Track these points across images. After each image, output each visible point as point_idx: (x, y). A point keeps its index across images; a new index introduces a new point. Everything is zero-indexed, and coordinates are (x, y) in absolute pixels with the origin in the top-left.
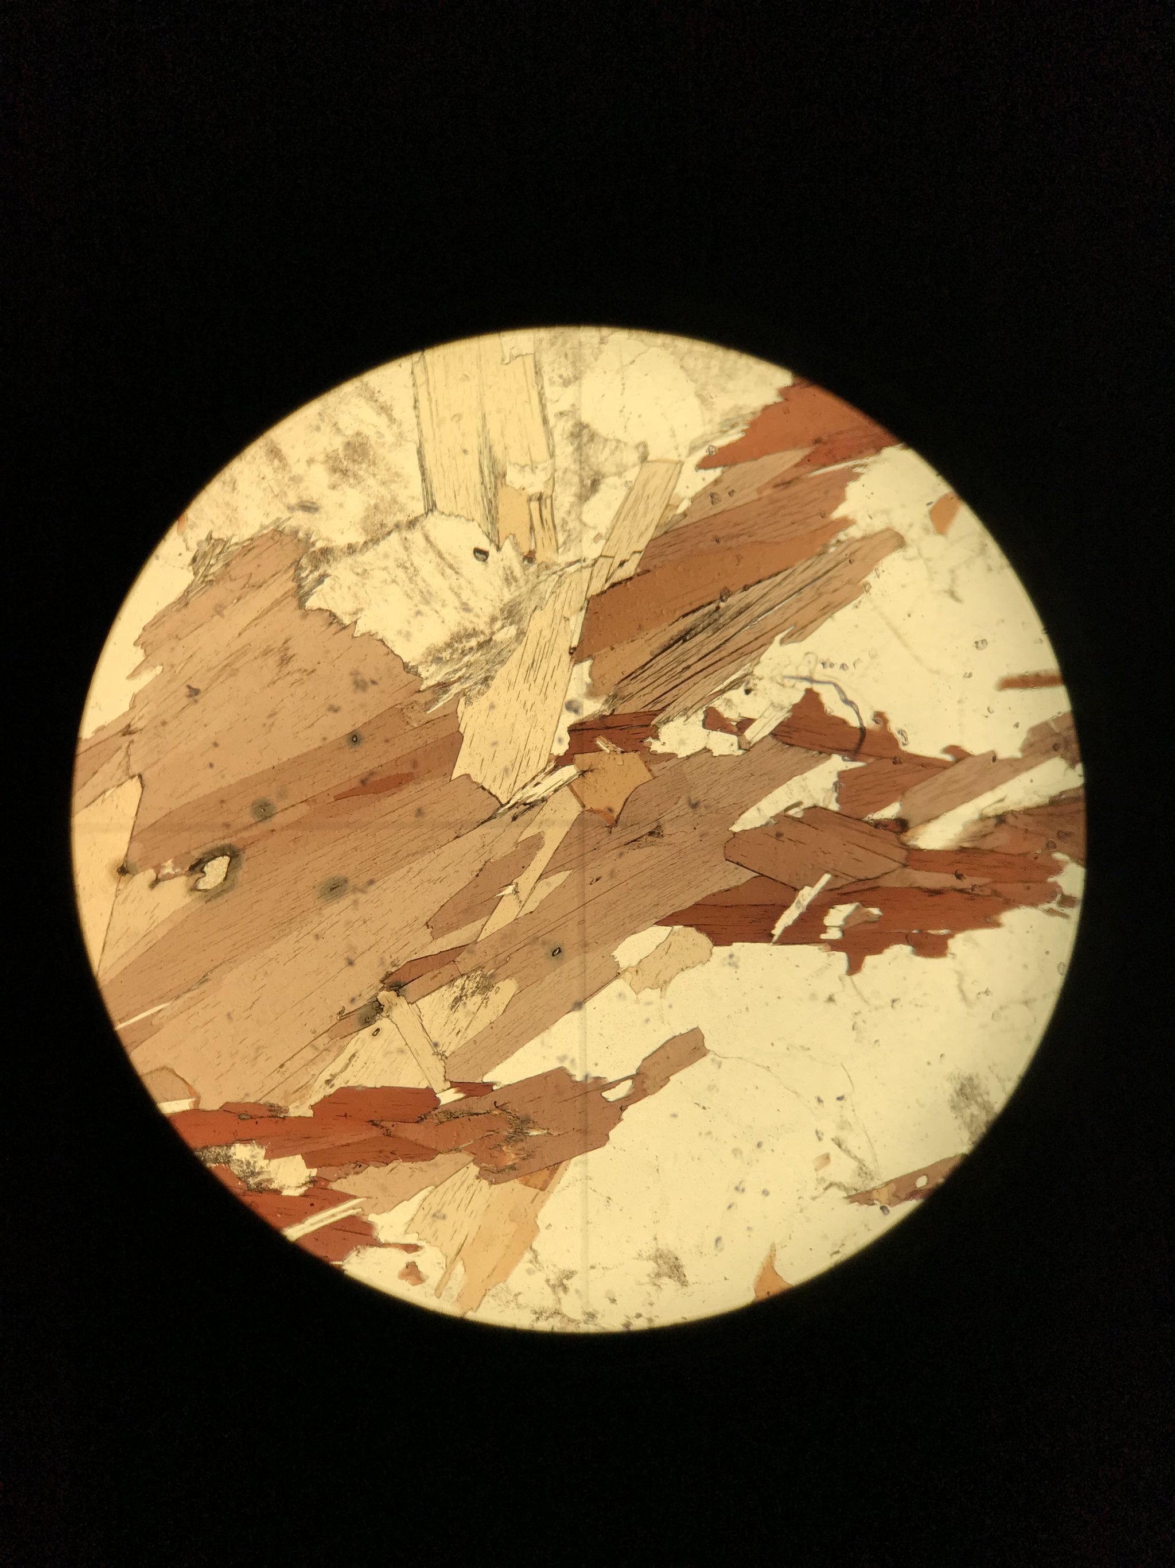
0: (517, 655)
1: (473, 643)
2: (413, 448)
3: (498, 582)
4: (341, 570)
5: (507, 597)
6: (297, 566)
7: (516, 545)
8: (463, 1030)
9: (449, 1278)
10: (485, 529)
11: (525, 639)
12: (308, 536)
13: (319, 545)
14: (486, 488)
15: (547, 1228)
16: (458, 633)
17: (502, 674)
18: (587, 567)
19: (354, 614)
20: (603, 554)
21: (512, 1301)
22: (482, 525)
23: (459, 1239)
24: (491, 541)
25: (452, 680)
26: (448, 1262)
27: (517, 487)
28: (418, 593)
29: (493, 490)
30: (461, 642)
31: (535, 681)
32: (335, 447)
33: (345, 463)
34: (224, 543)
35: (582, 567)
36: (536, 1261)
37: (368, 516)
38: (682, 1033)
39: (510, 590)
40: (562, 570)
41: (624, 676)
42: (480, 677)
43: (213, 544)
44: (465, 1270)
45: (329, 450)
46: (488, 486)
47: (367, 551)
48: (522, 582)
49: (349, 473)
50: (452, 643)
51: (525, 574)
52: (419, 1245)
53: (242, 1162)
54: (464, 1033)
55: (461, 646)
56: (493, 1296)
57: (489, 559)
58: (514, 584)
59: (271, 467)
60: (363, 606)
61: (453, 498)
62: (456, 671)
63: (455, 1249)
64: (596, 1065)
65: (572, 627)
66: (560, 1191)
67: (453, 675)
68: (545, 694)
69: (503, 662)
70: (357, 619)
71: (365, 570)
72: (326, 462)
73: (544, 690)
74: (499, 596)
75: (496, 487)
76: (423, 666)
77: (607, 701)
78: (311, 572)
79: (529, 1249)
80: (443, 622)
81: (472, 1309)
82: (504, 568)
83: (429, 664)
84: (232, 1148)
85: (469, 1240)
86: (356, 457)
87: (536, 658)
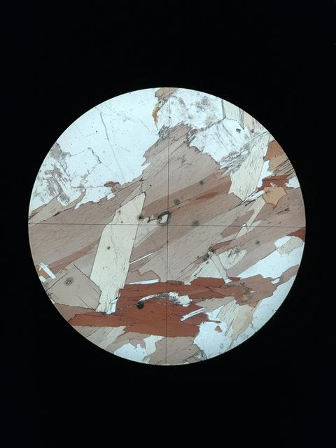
0: (247, 160)
1: (235, 156)
3: (243, 138)
4: (199, 136)
5: (246, 143)
6: (188, 135)
7: (249, 128)
9: (229, 331)
11: (250, 154)
12: (191, 126)
13: (194, 128)
14: (240, 111)
15: (256, 318)
16: (231, 153)
17: (243, 164)
21: (246, 338)
22: (239, 122)
23: (231, 320)
24: (242, 127)
25: (229, 166)
26: (228, 327)
28: (220, 142)
31: (253, 166)
33: (201, 105)
34: (167, 128)
36: (253, 327)
37: (207, 120)
38: (294, 266)
40: (261, 134)
41: (279, 165)
42: (237, 165)
44: (233, 329)
45: (197, 101)
47: (206, 130)
49: (202, 108)
50: (229, 156)
51: (251, 136)
52: (220, 321)
53: (172, 297)
54: (232, 264)
55: (232, 157)
56: (241, 336)
57: (241, 132)
58: (248, 139)
59: (181, 106)
60: (205, 146)
61: (231, 114)
63: (230, 323)
64: (270, 274)
65: (264, 151)
69: (244, 161)
70: (203, 149)
71: (206, 135)
72: (196, 105)
73: (255, 169)
74: (243, 142)
76: (221, 162)
77: (274, 172)
78: (191, 136)
79: (251, 323)
80: (227, 150)
81: (235, 339)
82: (245, 134)
84: (169, 293)
85: (234, 321)
86: (204, 104)
87: (253, 160)
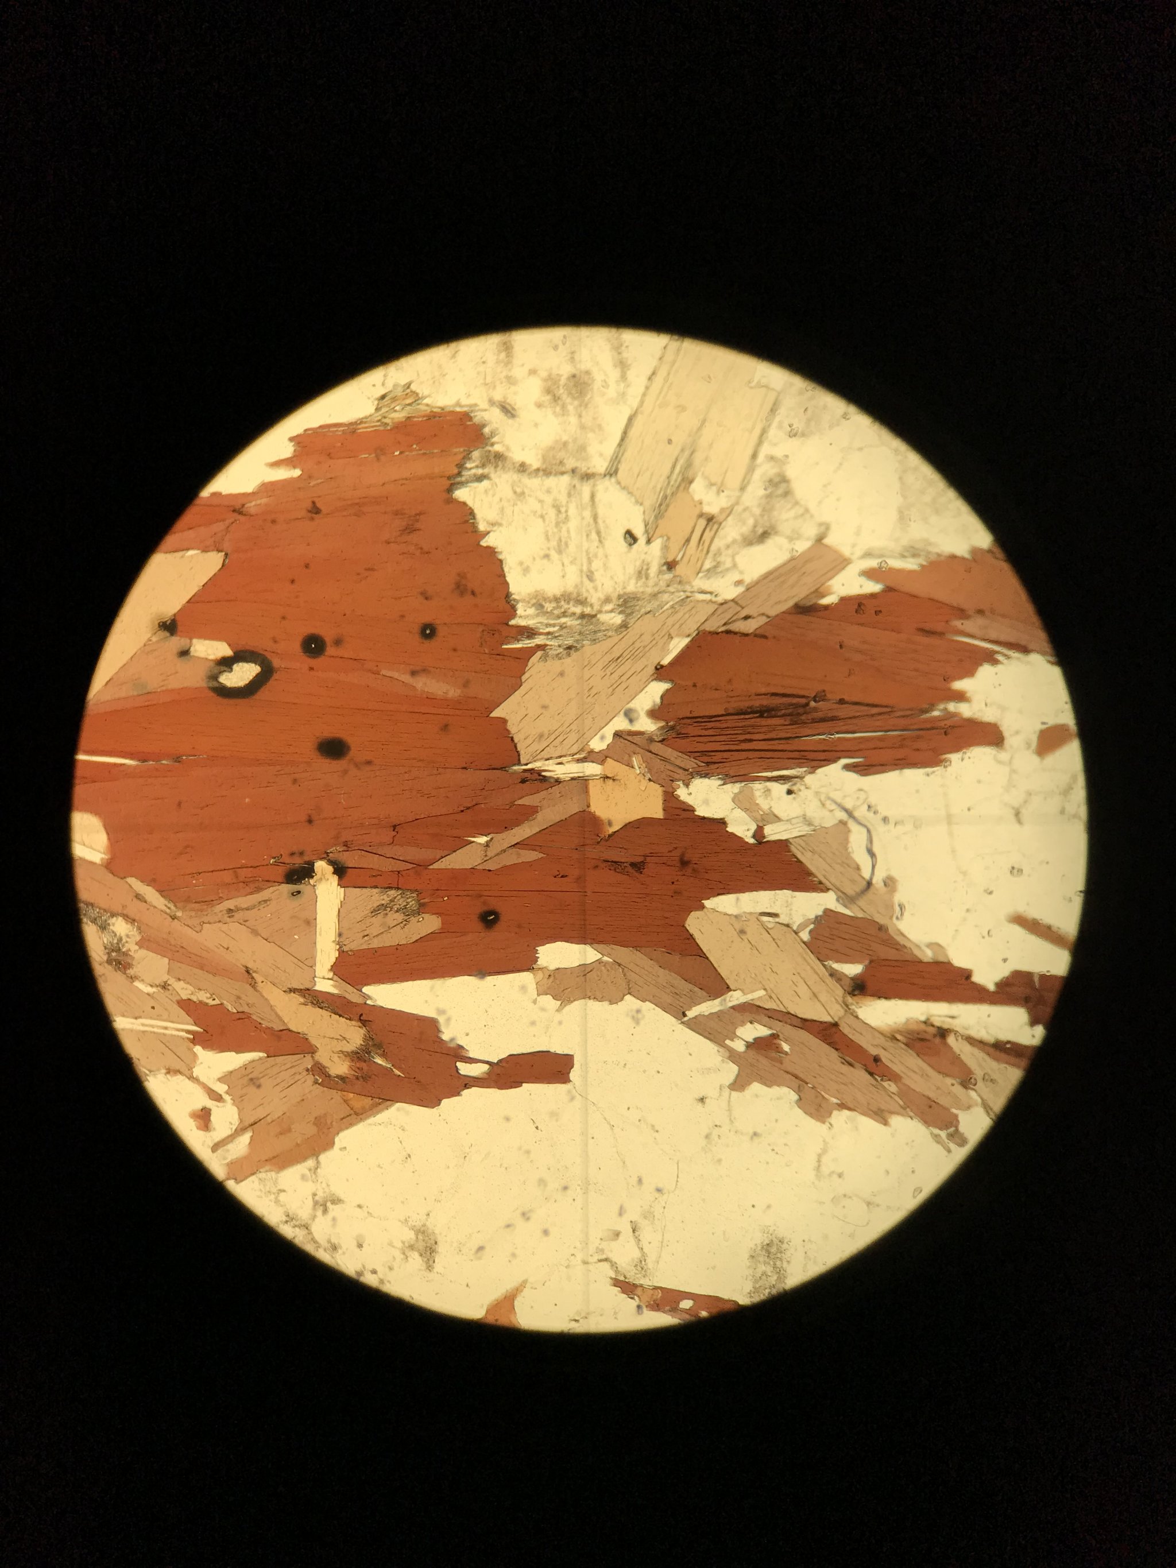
0: (609, 643)
1: (578, 610)
2: (627, 413)
3: (631, 570)
4: (502, 481)
5: (631, 587)
6: (467, 457)
7: (665, 548)
8: (372, 936)
9: (232, 1141)
10: (647, 519)
11: (625, 633)
12: (493, 434)
13: (497, 448)
14: (669, 483)
15: (341, 1149)
16: (570, 594)
17: (587, 651)
18: (714, 602)
19: (492, 525)
20: (736, 600)
21: (274, 1193)
22: (646, 513)
23: (260, 1113)
24: (647, 532)
25: (541, 631)
26: (241, 1126)
27: (697, 498)
28: (557, 538)
29: (674, 489)
30: (568, 603)
31: (612, 674)
32: (561, 372)
33: (561, 391)
34: (417, 398)
35: (711, 601)
36: (315, 1173)
37: (554, 448)
38: (558, 1052)
39: (637, 583)
40: (692, 592)
41: (691, 715)
42: (566, 642)
43: (407, 394)
44: (249, 1143)
45: (555, 372)
46: (672, 483)
47: (535, 477)
48: (651, 582)
49: (560, 402)
50: (560, 599)
51: (658, 577)
52: (224, 1097)
53: (116, 935)
54: (370, 939)
55: (566, 606)
56: (260, 1179)
57: (635, 546)
58: (644, 580)
59: (496, 357)
60: (504, 522)
61: (636, 476)
62: (548, 625)
63: (252, 1121)
64: (467, 1035)
65: (671, 646)
66: (370, 1124)
67: (544, 627)
68: (614, 690)
69: (594, 641)
70: (492, 531)
71: (523, 493)
72: (545, 380)
73: (615, 686)
74: (624, 583)
75: (678, 487)
76: (524, 604)
77: (662, 728)
78: (477, 467)
79: (315, 1158)
80: (563, 577)
81: (236, 1179)
82: (643, 561)
83: (530, 605)
84: (115, 918)
85: (269, 1119)
86: (573, 392)
87: (624, 655)
